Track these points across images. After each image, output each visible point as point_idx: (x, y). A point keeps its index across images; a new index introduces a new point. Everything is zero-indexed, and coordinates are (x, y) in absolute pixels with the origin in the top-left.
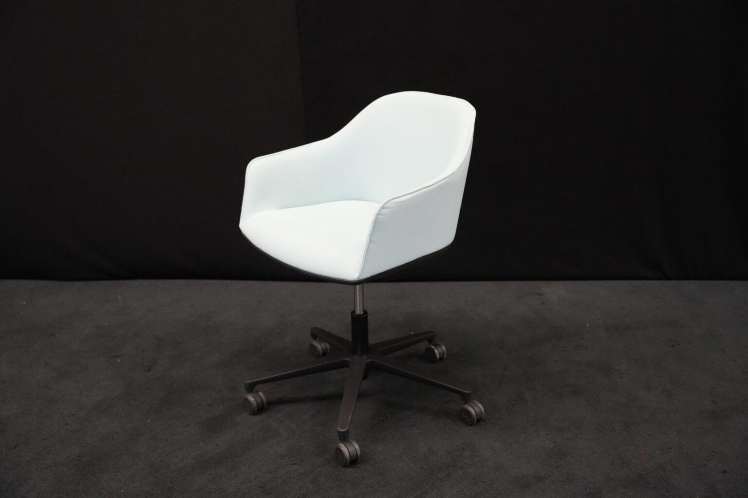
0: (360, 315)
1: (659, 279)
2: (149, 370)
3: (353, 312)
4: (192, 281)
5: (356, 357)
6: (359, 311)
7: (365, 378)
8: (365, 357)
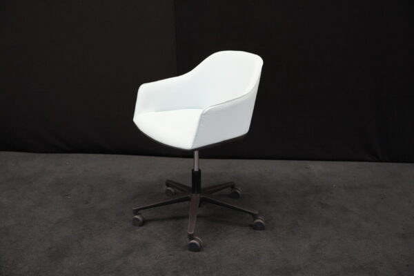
0: (197, 172)
1: (376, 161)
2: (87, 203)
3: (193, 170)
4: (109, 155)
5: (194, 195)
6: (196, 170)
7: (199, 206)
8: (198, 195)
